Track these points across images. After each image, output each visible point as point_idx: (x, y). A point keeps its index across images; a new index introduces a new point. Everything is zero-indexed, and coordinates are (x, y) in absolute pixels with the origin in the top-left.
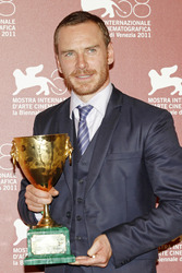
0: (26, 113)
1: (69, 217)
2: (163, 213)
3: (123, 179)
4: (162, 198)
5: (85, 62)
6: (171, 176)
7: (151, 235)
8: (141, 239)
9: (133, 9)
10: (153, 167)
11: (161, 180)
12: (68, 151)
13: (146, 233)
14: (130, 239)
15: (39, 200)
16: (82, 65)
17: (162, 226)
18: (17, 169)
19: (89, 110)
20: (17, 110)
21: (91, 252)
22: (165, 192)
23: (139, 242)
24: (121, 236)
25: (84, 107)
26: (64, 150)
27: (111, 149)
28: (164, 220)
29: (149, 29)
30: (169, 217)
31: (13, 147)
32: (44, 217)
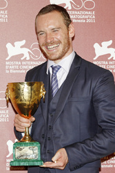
0: (14, 71)
1: (43, 138)
2: (103, 137)
3: (78, 114)
4: (103, 128)
6: (110, 113)
7: (94, 150)
8: (87, 152)
9: (83, 4)
10: (98, 107)
11: (103, 116)
12: (43, 93)
13: (91, 149)
14: (81, 152)
15: (22, 124)
17: (102, 145)
18: (9, 104)
20: (9, 69)
21: (54, 159)
22: (105, 124)
23: (87, 154)
24: (74, 149)
25: (56, 67)
26: (40, 93)
27: (72, 94)
28: (104, 141)
29: (94, 17)
30: (107, 139)
31: (7, 89)
32: (26, 135)
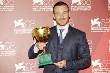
5: (63, 17)
16: (62, 17)
19: (63, 30)
